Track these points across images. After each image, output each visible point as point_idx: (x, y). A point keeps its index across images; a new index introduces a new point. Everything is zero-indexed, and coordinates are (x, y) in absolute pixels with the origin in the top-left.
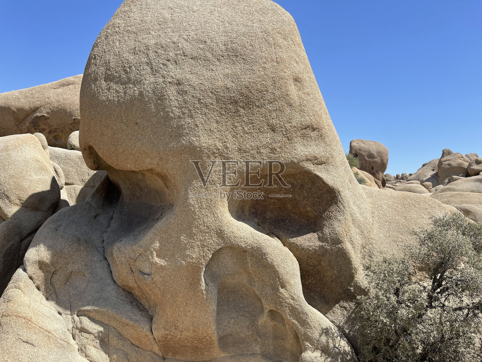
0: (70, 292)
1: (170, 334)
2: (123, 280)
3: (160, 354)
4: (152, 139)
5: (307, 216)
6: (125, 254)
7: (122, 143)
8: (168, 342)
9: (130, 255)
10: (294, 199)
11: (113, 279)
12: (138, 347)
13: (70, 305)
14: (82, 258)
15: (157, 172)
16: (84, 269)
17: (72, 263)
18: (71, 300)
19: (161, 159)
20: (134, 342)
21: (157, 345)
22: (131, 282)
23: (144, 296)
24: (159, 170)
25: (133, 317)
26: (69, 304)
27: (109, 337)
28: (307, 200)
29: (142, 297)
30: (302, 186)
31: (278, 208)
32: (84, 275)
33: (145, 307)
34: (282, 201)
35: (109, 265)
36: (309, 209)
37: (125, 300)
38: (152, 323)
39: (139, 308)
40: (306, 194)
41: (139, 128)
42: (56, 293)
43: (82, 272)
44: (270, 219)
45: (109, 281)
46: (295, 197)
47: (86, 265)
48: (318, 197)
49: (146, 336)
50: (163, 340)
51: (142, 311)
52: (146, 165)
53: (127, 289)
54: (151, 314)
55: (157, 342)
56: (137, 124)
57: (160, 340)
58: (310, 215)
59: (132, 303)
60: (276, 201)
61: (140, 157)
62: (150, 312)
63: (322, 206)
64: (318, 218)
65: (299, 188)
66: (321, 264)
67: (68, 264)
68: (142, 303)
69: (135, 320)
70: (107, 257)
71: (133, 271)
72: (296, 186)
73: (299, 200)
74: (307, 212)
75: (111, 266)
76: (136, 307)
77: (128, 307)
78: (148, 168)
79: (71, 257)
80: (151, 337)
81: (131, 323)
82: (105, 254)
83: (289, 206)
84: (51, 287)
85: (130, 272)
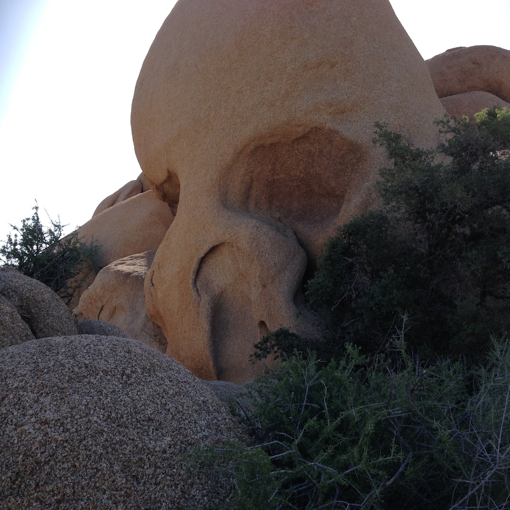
14: (126, 291)
17: (116, 297)
28: (329, 171)
31: (304, 193)
32: (124, 310)
33: (167, 341)
34: (305, 181)
37: (150, 333)
39: (160, 342)
40: (326, 163)
43: (123, 307)
45: (143, 315)
46: (316, 171)
47: (129, 299)
51: (162, 344)
53: (155, 321)
60: (299, 183)
65: (318, 156)
67: (112, 298)
73: (321, 174)
76: (158, 340)
77: (149, 339)
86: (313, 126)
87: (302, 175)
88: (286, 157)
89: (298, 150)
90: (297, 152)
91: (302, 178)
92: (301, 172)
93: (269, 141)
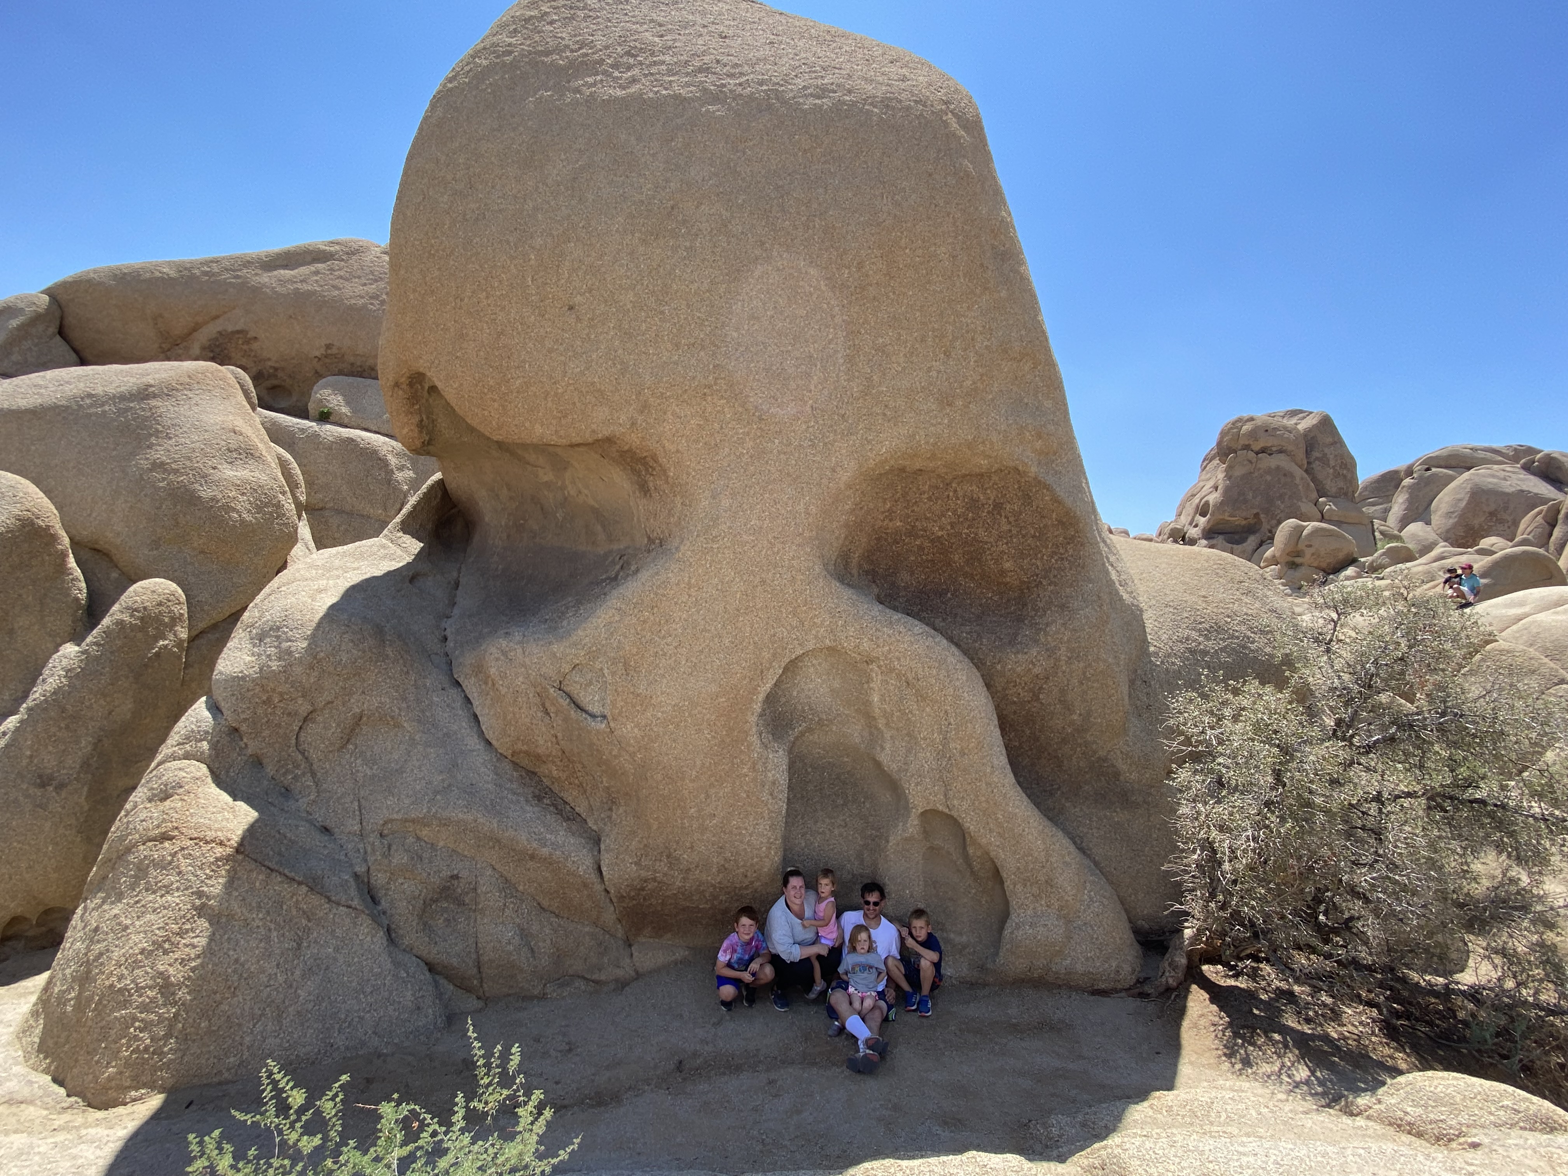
0: (358, 771)
1: (654, 879)
2: (518, 739)
3: (620, 933)
4: (620, 351)
5: (999, 584)
6: (524, 665)
7: (524, 361)
8: (645, 899)
9: (543, 670)
10: (974, 538)
11: (481, 734)
12: (557, 916)
13: (360, 807)
14: (390, 677)
15: (626, 448)
16: (400, 709)
17: (363, 692)
18: (362, 793)
19: (644, 408)
20: (545, 903)
21: (612, 909)
22: (541, 742)
23: (576, 781)
24: (634, 440)
25: (548, 836)
26: (356, 804)
27: (479, 891)
28: (1007, 543)
29: (570, 784)
30: (998, 507)
31: (927, 561)
32: (398, 725)
33: (577, 809)
34: (942, 544)
35: (468, 700)
36: (1007, 565)
37: (520, 791)
38: (599, 851)
39: (560, 812)
40: (1006, 528)
41: (579, 319)
42: (313, 774)
43: (393, 718)
44: (905, 588)
45: (473, 742)
46: (976, 534)
47: (404, 699)
48: (1034, 537)
49: (585, 885)
50: (633, 894)
51: (569, 819)
52: (594, 426)
53: (525, 762)
54: (595, 828)
55: (614, 900)
56: (571, 308)
57: (623, 897)
58: (1008, 579)
59: (539, 798)
60: (927, 544)
61: (578, 404)
62: (590, 823)
63: (1042, 558)
64: (1028, 588)
65: (988, 512)
66: (1038, 699)
67: (351, 694)
68: (569, 799)
69: (553, 844)
70: (460, 680)
71: (548, 714)
72: (983, 505)
73: (986, 543)
74: (1003, 573)
75: (475, 703)
76: (552, 808)
77: (531, 811)
78: (600, 436)
79: (360, 674)
80: (598, 887)
81: (545, 851)
82: (454, 671)
83: (956, 558)
84: (300, 757)
85: (540, 714)
86: (1011, 464)
87: (940, 534)
88: (926, 496)
89: (955, 491)
90: (951, 494)
91: (939, 537)
92: (941, 528)
93: (918, 466)
